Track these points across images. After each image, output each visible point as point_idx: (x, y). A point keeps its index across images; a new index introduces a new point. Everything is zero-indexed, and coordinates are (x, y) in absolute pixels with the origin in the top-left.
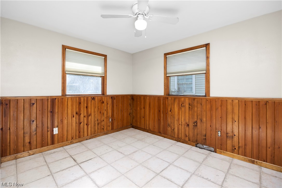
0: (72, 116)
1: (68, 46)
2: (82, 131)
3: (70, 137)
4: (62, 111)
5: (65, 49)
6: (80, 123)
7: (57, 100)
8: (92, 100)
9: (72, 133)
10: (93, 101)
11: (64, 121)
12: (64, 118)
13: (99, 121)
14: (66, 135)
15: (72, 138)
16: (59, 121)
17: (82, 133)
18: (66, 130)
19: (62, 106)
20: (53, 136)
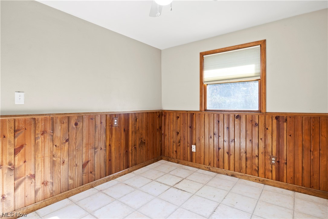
0: (210, 136)
1: (206, 52)
2: (221, 160)
3: (207, 161)
4: (199, 129)
5: (203, 56)
6: (219, 149)
7: (194, 115)
8: (236, 118)
9: (209, 157)
10: (237, 121)
11: (201, 140)
12: (201, 137)
13: (248, 155)
14: (203, 157)
15: (210, 164)
16: (197, 138)
17: (221, 162)
18: (203, 151)
19: (199, 122)
20: (192, 153)
